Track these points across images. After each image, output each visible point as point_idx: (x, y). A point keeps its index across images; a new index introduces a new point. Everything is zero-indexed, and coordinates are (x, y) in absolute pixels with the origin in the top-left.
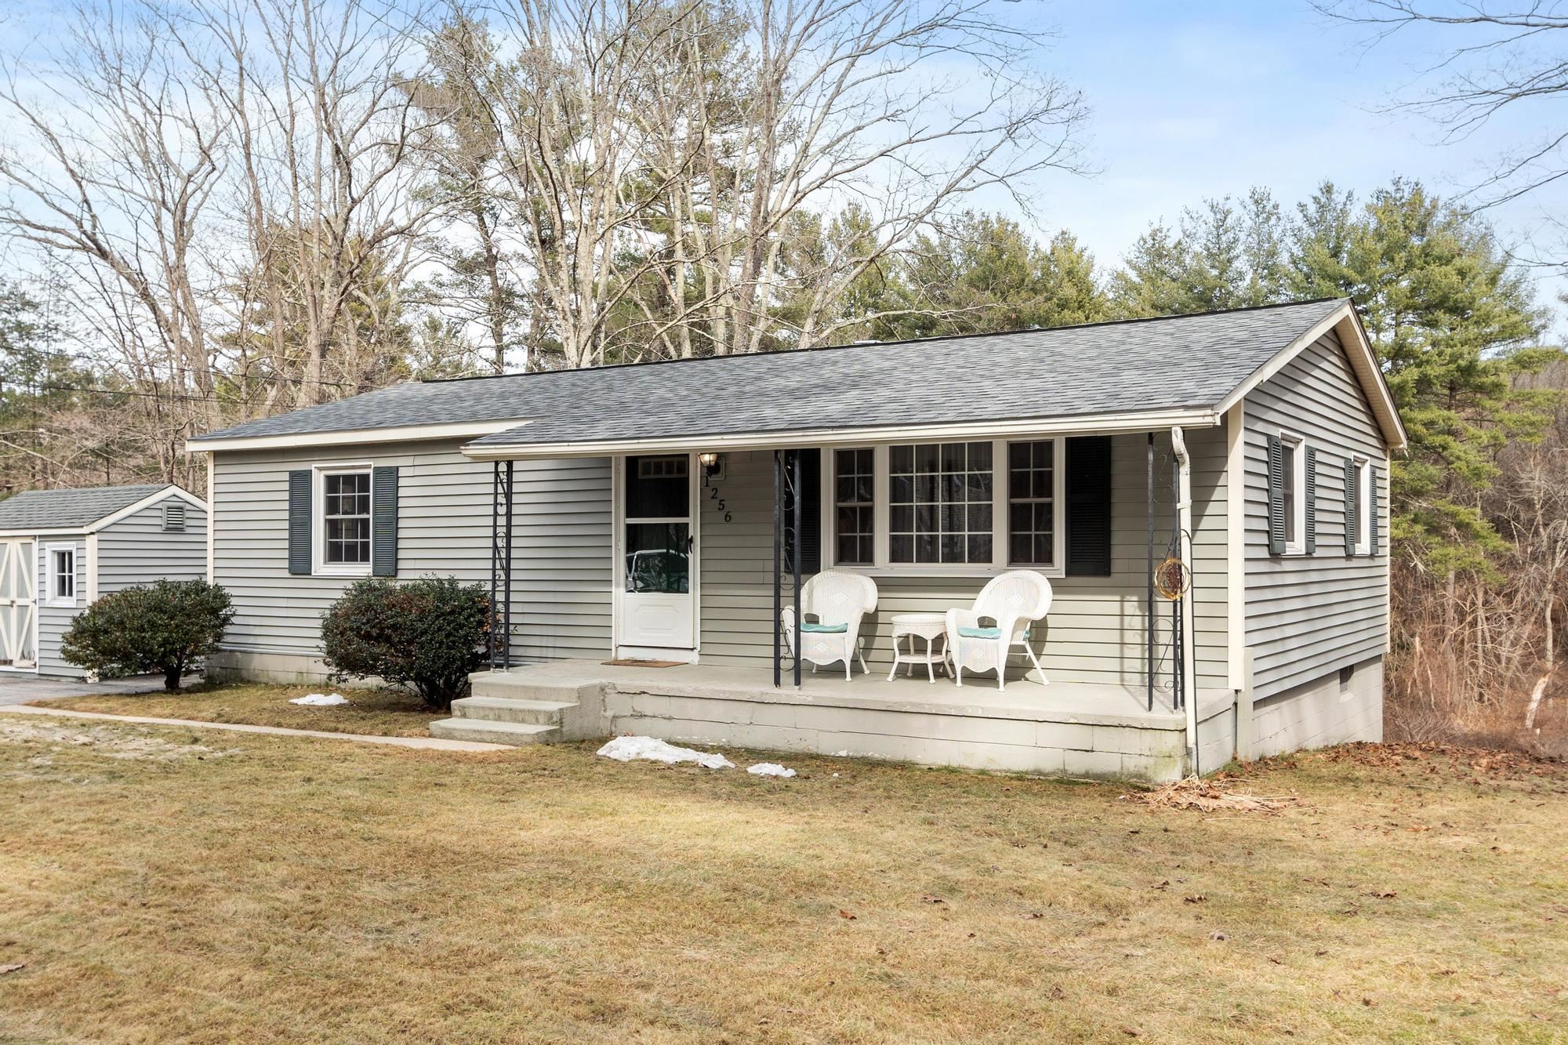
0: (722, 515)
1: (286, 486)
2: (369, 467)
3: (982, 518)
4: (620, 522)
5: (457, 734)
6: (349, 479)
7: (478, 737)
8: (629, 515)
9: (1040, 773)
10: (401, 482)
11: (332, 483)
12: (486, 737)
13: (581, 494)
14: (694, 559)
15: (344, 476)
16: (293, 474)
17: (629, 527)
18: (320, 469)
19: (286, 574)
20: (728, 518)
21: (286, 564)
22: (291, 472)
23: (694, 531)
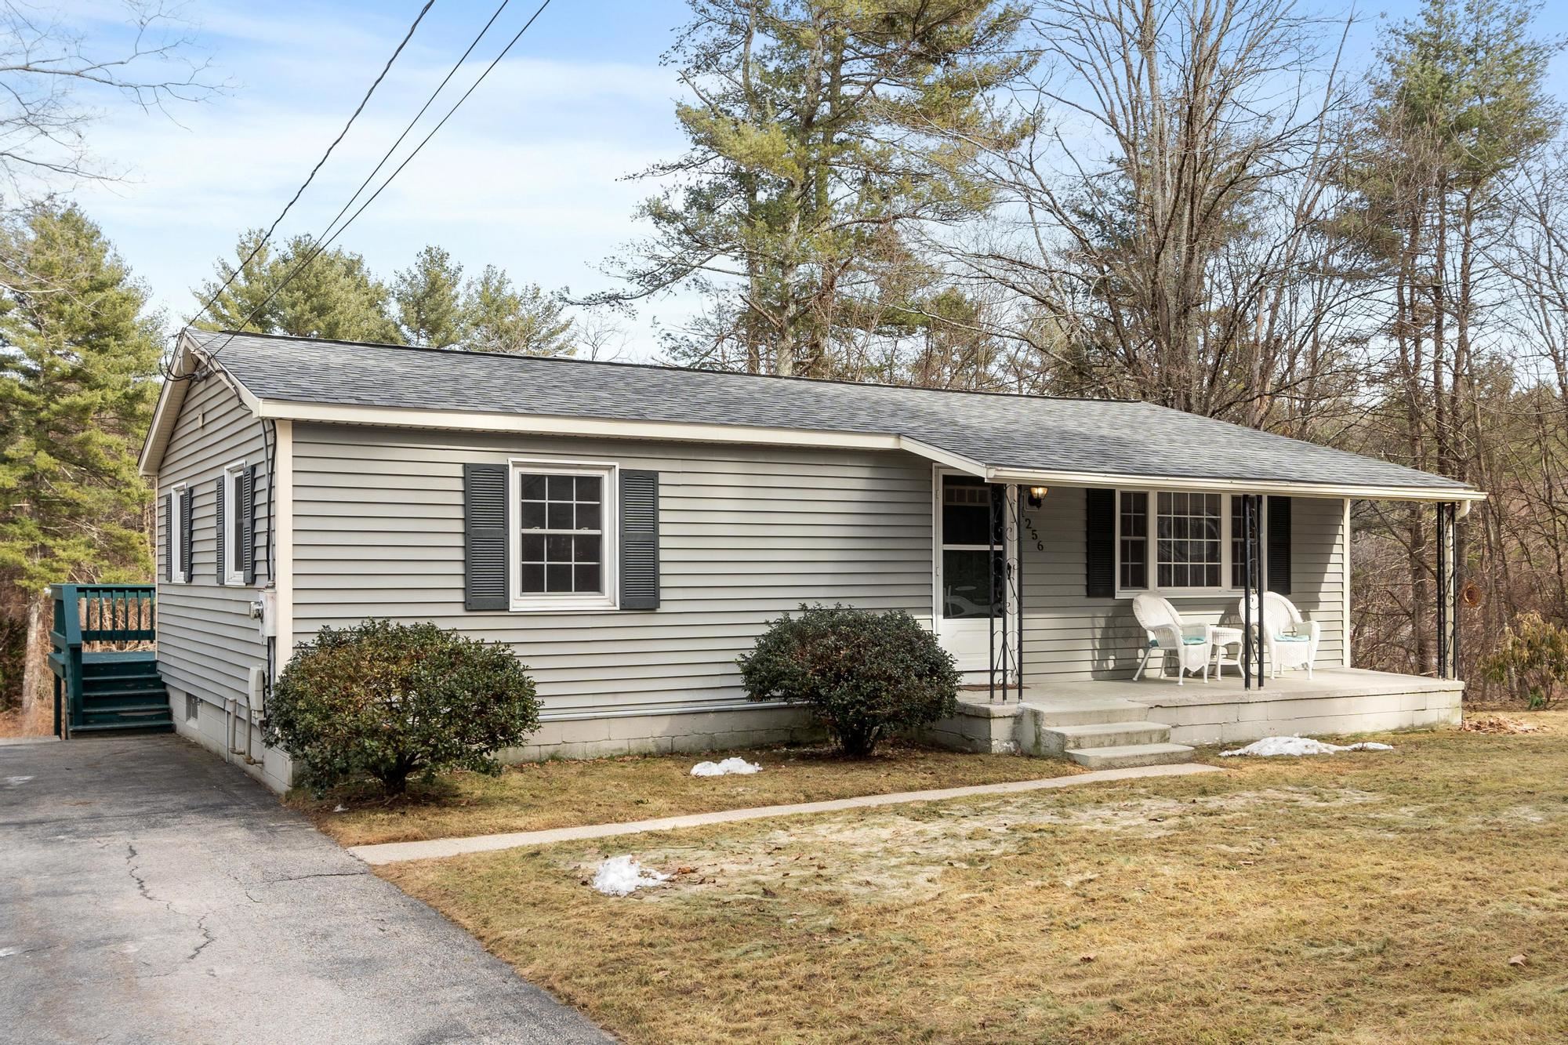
0: (1035, 543)
1: (459, 485)
2: (610, 468)
3: (1214, 552)
4: (938, 547)
5: (1117, 763)
6: (561, 484)
7: (1138, 761)
8: (945, 542)
9: (1401, 729)
10: (662, 491)
11: (531, 485)
12: (1145, 760)
13: (897, 517)
14: (1011, 587)
15: (551, 477)
16: (471, 471)
17: (945, 552)
18: (516, 465)
19: (459, 610)
20: (1040, 547)
21: (459, 596)
22: (465, 466)
23: (1012, 557)
